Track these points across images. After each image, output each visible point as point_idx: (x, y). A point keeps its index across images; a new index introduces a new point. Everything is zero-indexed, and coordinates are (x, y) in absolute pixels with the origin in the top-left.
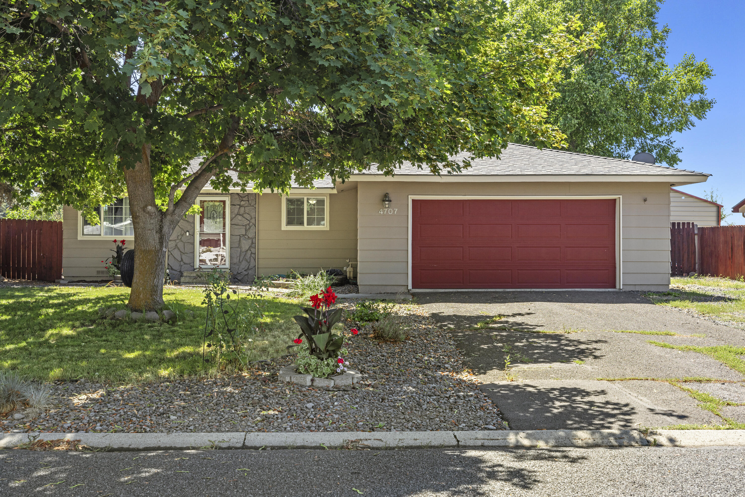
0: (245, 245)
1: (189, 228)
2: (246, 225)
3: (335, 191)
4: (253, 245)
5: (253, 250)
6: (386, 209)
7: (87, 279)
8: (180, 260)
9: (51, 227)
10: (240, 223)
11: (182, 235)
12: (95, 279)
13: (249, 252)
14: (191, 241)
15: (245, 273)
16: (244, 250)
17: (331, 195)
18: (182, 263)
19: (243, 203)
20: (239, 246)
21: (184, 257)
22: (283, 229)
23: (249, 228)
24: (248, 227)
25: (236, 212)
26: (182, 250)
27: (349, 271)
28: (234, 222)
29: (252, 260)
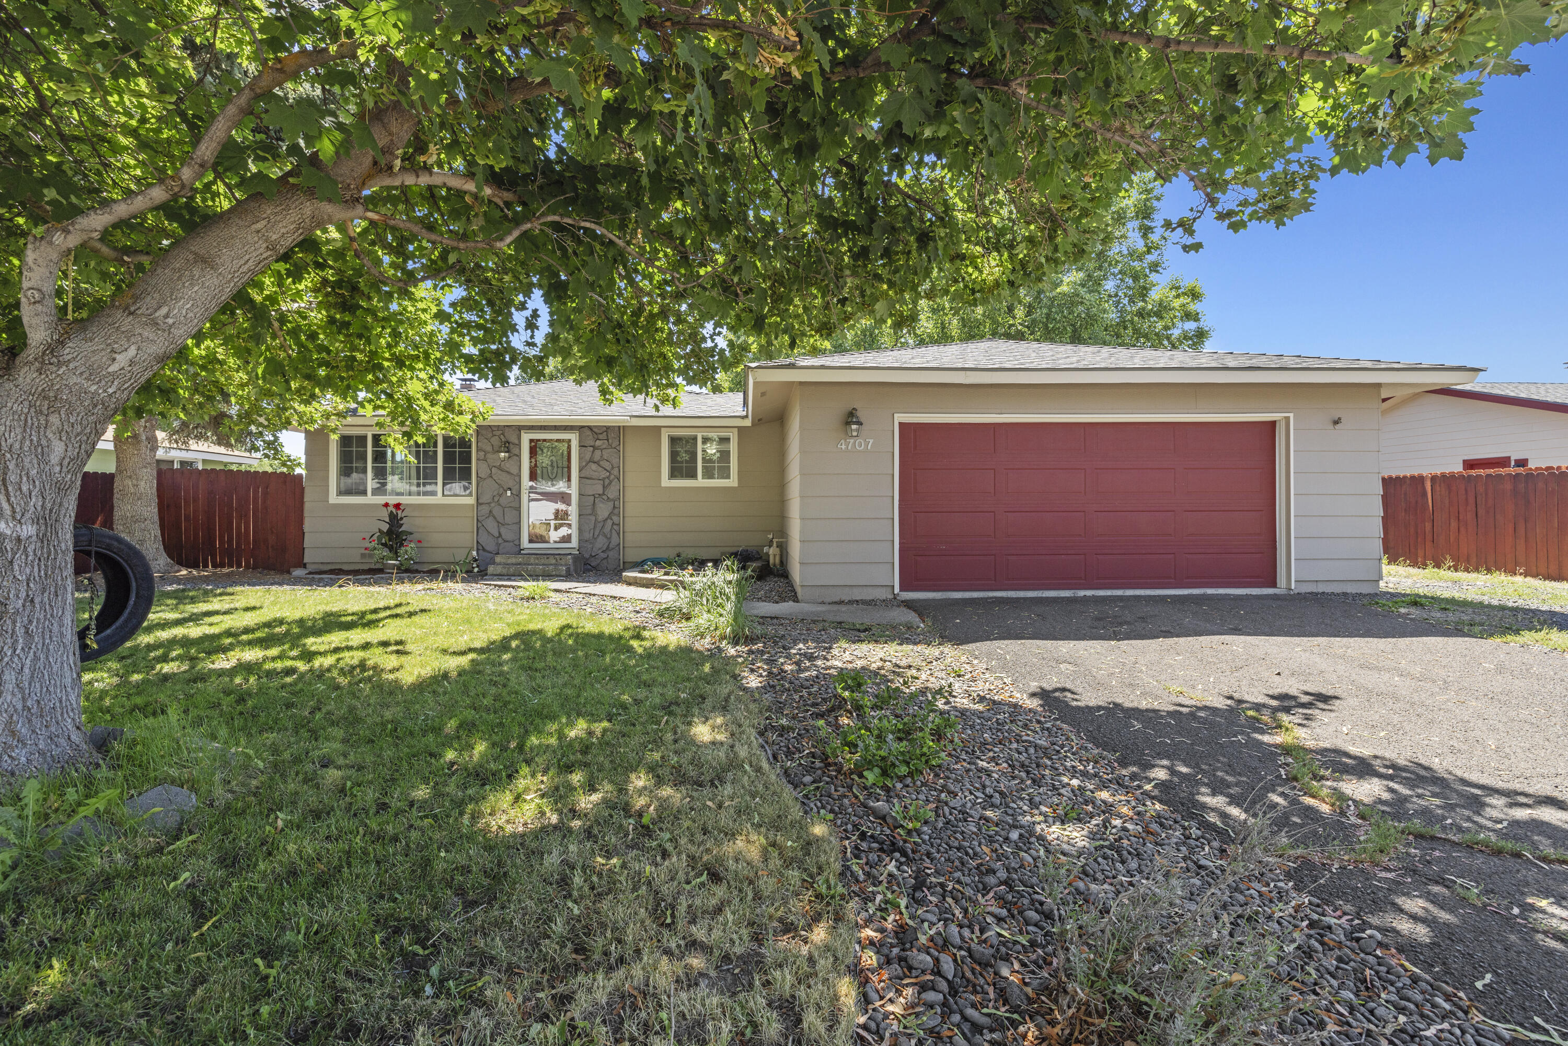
0: (603, 510)
1: (511, 484)
2: (603, 479)
3: (748, 423)
4: (616, 511)
5: (615, 518)
6: (852, 441)
7: (345, 568)
8: (497, 534)
9: (285, 482)
10: (595, 475)
11: (500, 496)
12: (357, 567)
13: (609, 522)
14: (515, 504)
15: (603, 555)
16: (600, 518)
17: (741, 429)
18: (500, 541)
19: (598, 443)
20: (594, 512)
21: (503, 530)
22: (663, 485)
23: (610, 484)
24: (607, 481)
25: (588, 457)
26: (500, 520)
27: (773, 552)
28: (586, 473)
29: (614, 534)
